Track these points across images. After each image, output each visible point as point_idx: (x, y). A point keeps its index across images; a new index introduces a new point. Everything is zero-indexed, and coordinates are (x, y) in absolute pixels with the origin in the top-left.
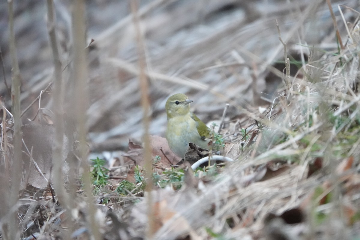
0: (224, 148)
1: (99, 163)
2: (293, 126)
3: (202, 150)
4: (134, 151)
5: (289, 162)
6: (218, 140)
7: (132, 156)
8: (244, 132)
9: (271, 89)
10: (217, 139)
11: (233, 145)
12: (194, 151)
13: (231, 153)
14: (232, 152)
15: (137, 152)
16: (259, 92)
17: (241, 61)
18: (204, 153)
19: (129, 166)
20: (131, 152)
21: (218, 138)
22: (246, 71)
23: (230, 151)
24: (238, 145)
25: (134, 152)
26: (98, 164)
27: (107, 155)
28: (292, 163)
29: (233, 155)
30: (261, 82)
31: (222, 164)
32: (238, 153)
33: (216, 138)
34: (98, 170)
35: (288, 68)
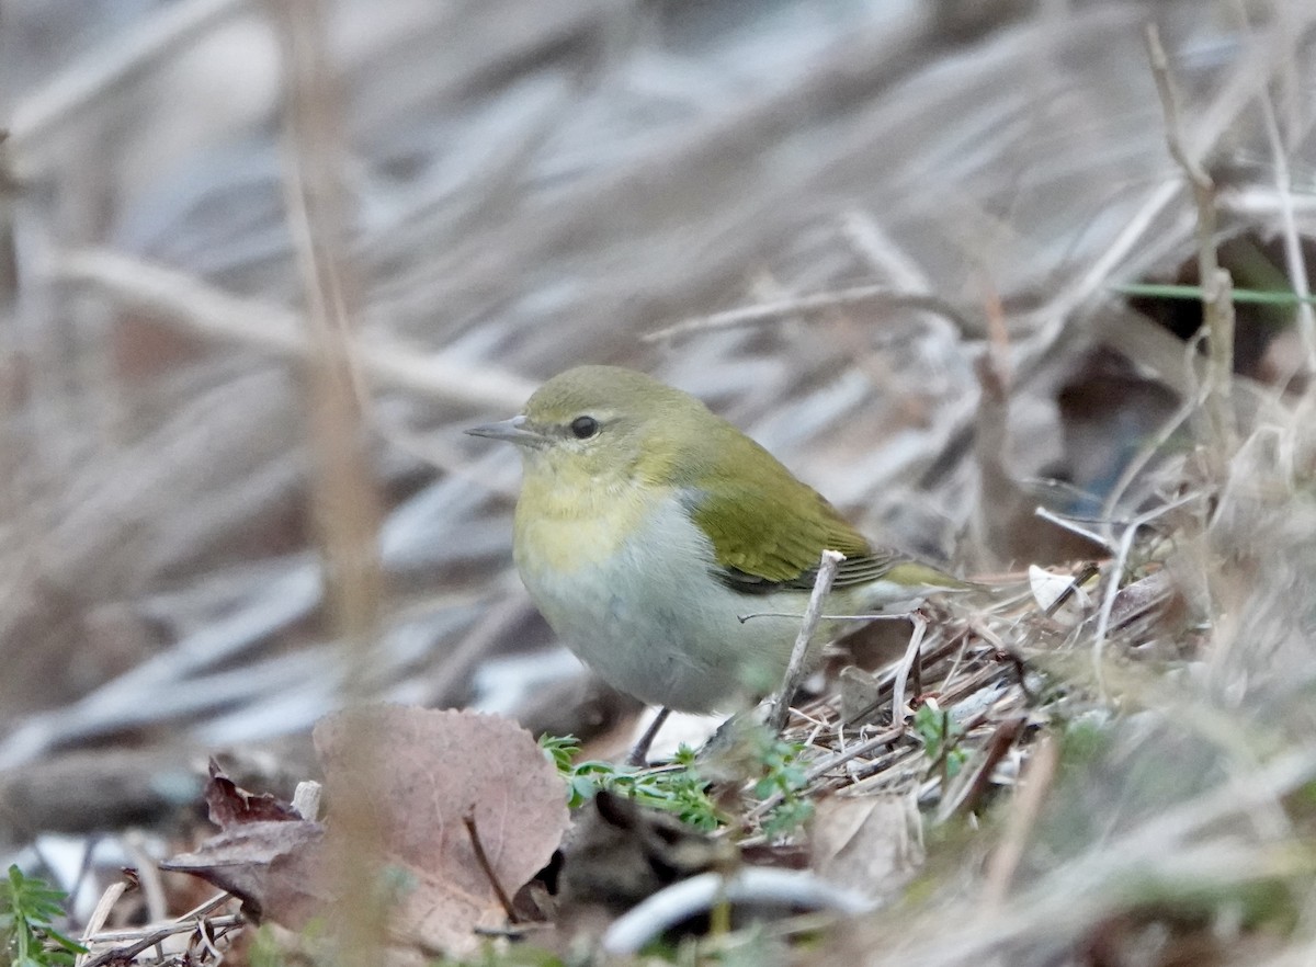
0: (808, 825)
1: (24, 904)
2: (1252, 697)
3: (671, 837)
4: (241, 834)
5: (1226, 923)
6: (772, 776)
7: (227, 864)
8: (935, 728)
9: (1095, 457)
10: (767, 769)
11: (865, 810)
12: (621, 843)
13: (852, 857)
14: (860, 854)
15: (266, 843)
16: (1024, 475)
17: (910, 281)
18: (689, 854)
19: (210, 930)
20: (226, 844)
21: (774, 760)
22: (939, 340)
23: (850, 847)
24: (903, 809)
25: (245, 840)
26: (18, 911)
27: (63, 855)
28: (1248, 927)
29: (865, 870)
30: (1034, 412)
31: (802, 924)
32: (898, 861)
33: (763, 759)
34: (16, 948)
35: (1220, 330)
